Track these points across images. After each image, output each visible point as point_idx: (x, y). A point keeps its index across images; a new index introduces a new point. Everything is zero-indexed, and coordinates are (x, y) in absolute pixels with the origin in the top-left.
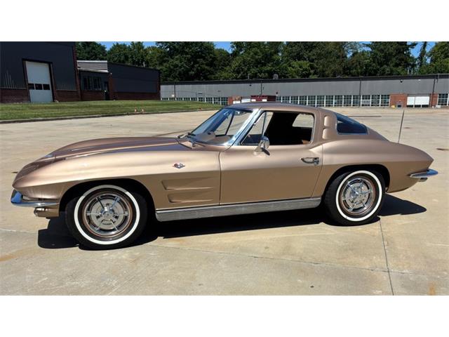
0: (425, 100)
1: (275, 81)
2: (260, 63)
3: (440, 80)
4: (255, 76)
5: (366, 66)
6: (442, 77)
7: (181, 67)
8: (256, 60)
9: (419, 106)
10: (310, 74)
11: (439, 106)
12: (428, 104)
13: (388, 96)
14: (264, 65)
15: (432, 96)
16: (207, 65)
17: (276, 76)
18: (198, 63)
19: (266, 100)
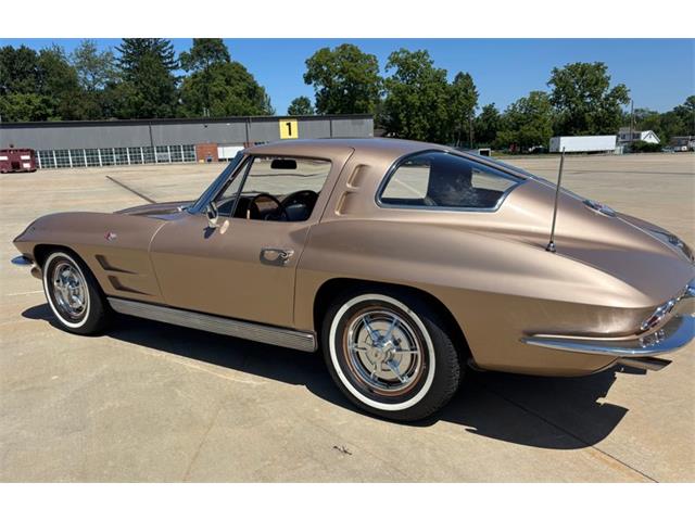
3: (252, 124)
6: (255, 120)
10: (47, 115)
13: (192, 146)
19: (28, 157)
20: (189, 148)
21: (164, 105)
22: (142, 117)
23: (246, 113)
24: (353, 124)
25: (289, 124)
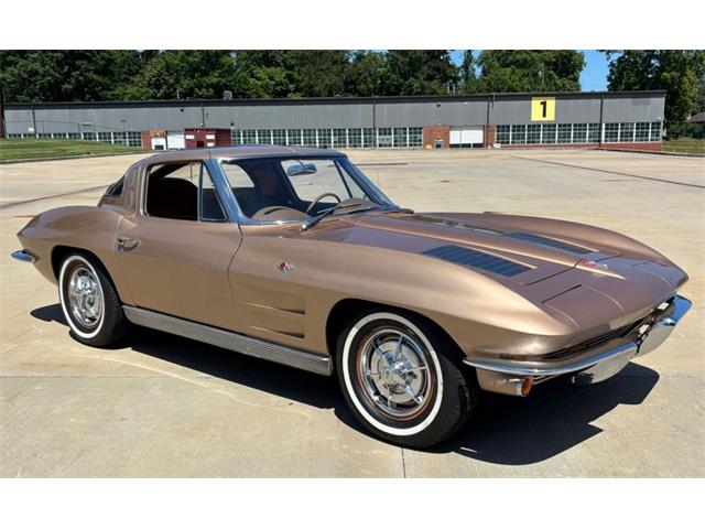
0: (476, 136)
1: (228, 103)
2: (196, 70)
3: (496, 103)
4: (189, 93)
5: (381, 78)
6: (499, 98)
7: (44, 76)
8: (191, 65)
9: (468, 146)
10: (289, 91)
11: (497, 146)
12: (481, 142)
13: (421, 129)
14: (205, 74)
15: (486, 129)
16: (96, 72)
17: (228, 95)
18: (78, 68)
19: (212, 137)
20: (416, 131)
21: (412, 79)
22: (389, 93)
23: (511, 89)
24: (634, 104)
25: (544, 104)
